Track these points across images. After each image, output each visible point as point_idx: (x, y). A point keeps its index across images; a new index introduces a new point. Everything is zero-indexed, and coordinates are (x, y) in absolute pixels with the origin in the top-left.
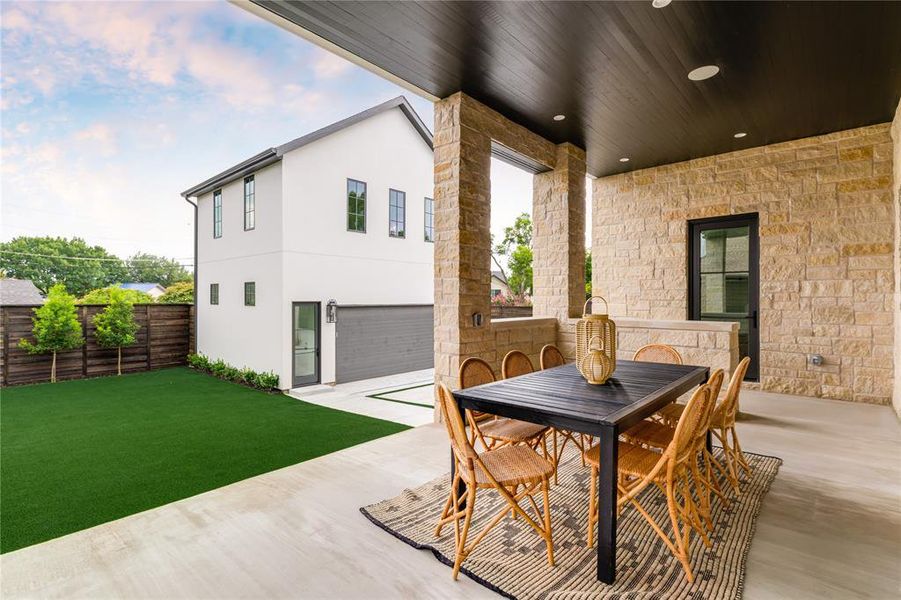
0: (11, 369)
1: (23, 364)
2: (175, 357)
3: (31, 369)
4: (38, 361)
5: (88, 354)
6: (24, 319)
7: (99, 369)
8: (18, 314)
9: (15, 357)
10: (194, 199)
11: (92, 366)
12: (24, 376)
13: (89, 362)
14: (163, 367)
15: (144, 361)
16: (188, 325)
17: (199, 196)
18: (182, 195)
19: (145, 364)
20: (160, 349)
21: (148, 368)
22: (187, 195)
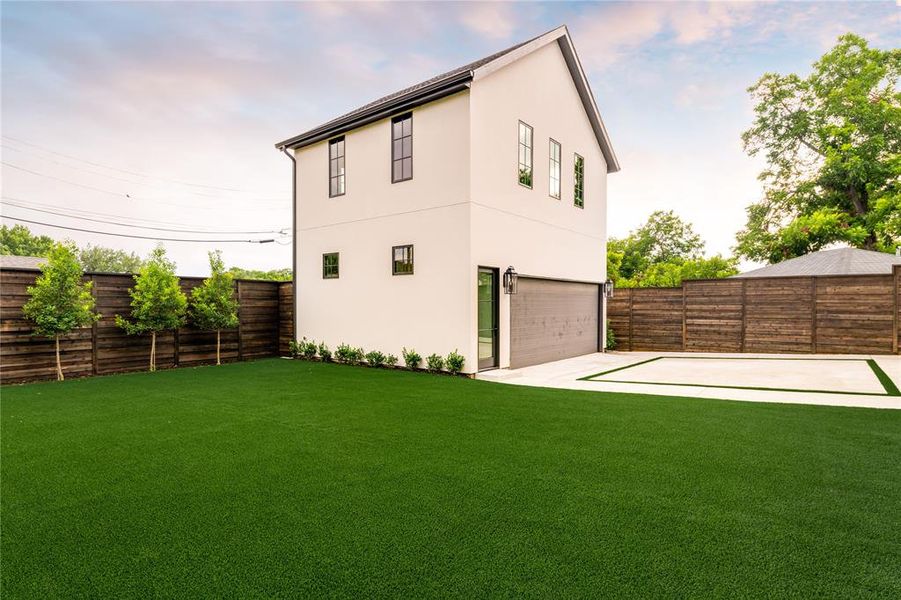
0: (101, 355)
1: (113, 348)
2: (265, 345)
3: (121, 355)
4: (128, 346)
5: (180, 338)
6: (114, 292)
7: (192, 358)
8: (106, 284)
9: (104, 339)
10: (291, 151)
11: (183, 353)
12: (113, 363)
13: (181, 348)
14: (254, 358)
15: (234, 350)
16: (277, 307)
17: (296, 148)
18: (277, 146)
19: (236, 354)
20: (251, 336)
21: (240, 359)
22: (284, 146)
